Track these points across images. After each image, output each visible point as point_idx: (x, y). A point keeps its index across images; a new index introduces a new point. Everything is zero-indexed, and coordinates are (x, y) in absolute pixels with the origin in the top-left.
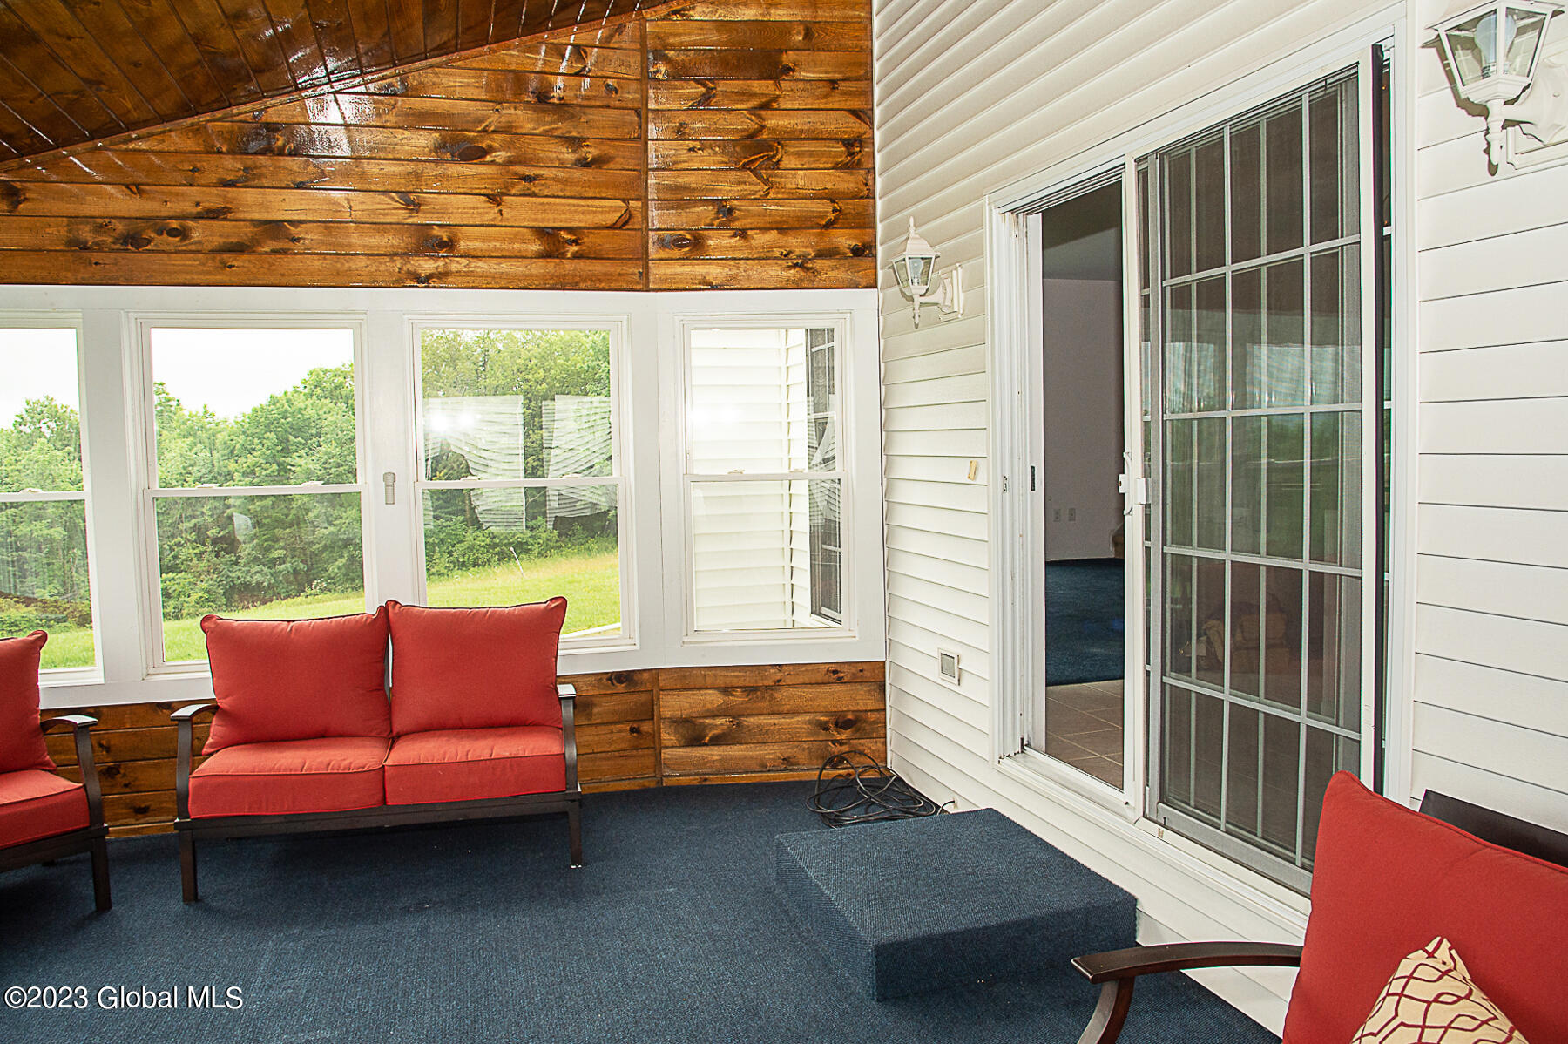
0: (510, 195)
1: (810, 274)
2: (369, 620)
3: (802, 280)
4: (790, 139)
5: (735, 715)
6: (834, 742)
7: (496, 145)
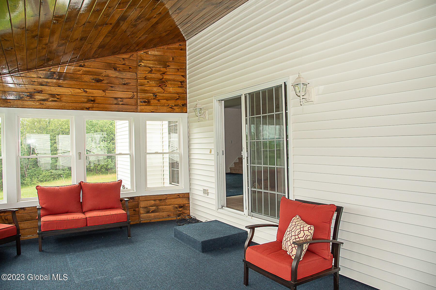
0: (107, 90)
1: (173, 109)
2: (77, 186)
3: (171, 111)
4: (169, 81)
5: (157, 206)
6: (179, 211)
7: (105, 79)
